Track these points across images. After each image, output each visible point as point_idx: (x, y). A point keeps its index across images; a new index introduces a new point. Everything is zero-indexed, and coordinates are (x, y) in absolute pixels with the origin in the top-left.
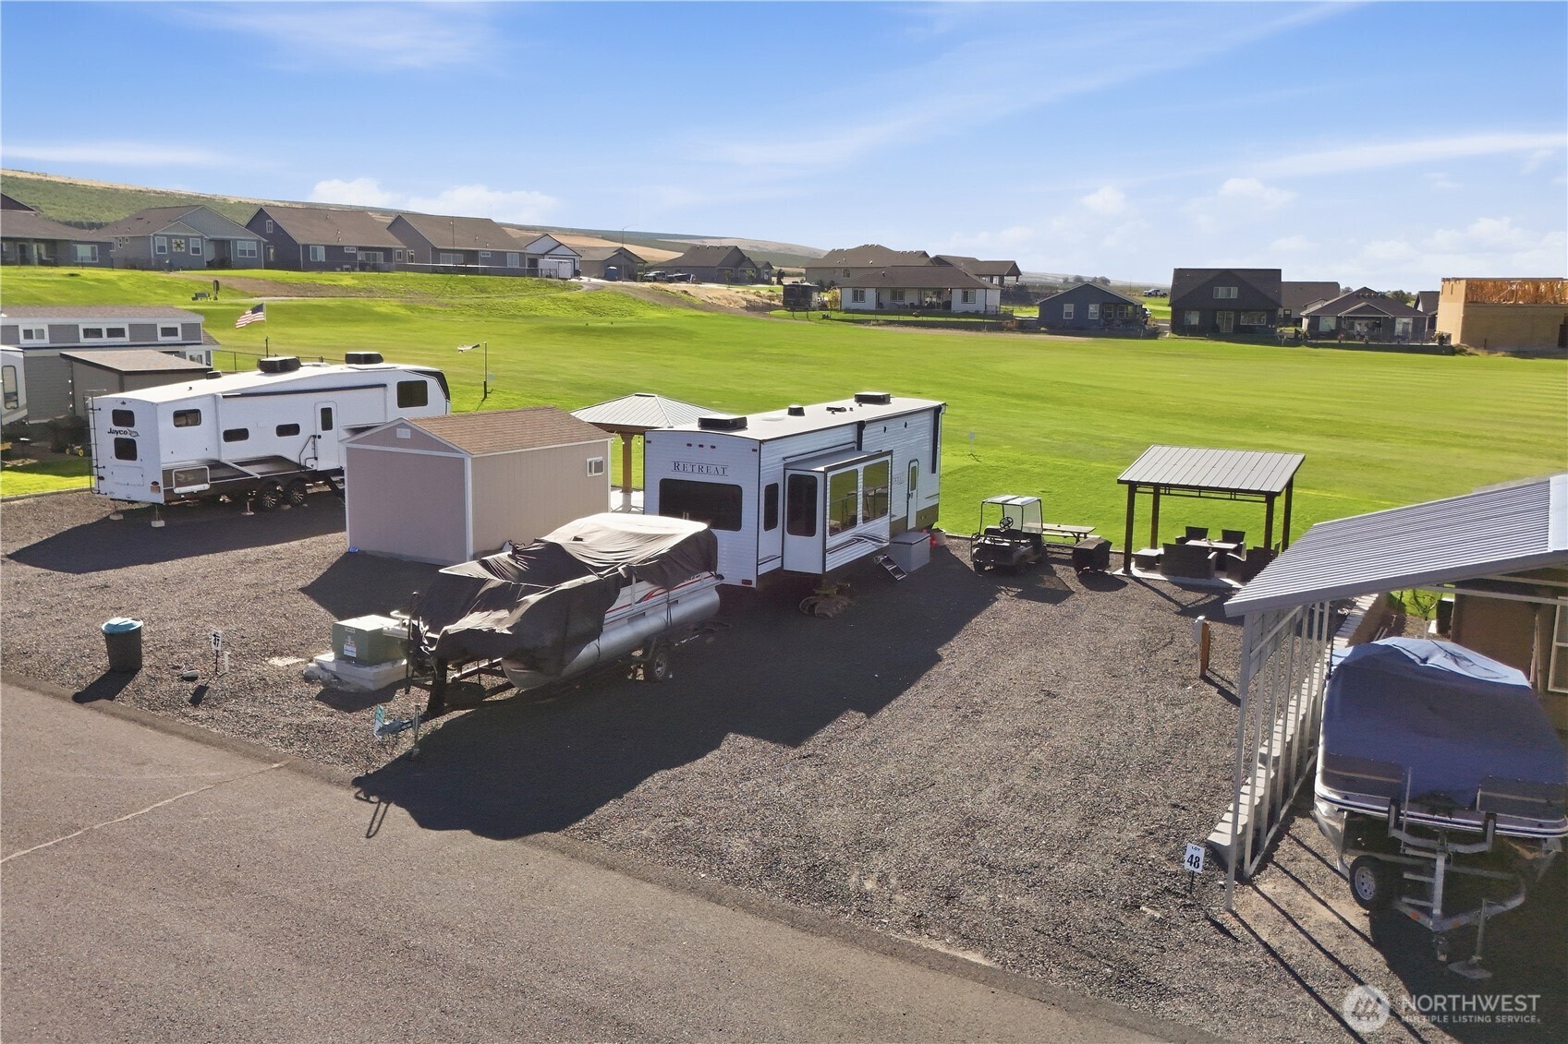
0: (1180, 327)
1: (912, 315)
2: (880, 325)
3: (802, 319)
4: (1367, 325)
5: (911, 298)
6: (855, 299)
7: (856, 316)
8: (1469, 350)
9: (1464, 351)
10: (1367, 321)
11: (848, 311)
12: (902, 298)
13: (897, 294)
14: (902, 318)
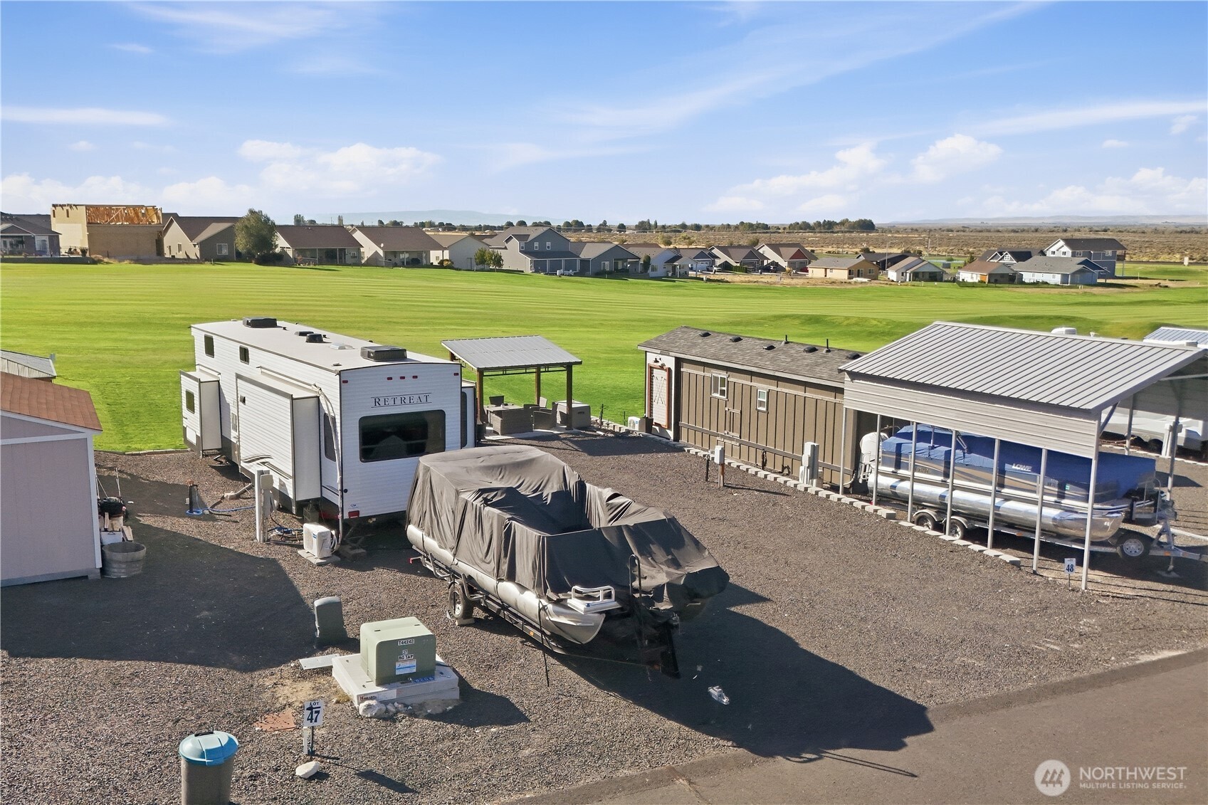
8: (103, 260)
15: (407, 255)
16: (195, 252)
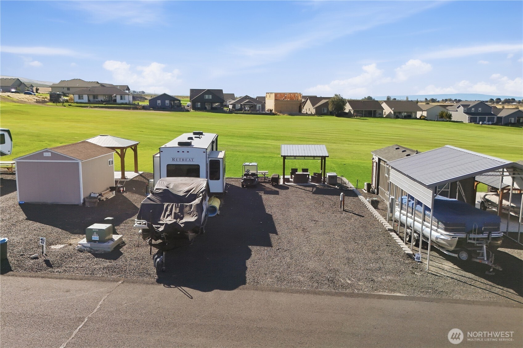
0: (195, 108)
1: (103, 104)
2: (92, 108)
3: (60, 106)
4: (249, 107)
5: (100, 98)
6: (79, 98)
7: (81, 105)
8: (278, 114)
9: (277, 114)
10: (249, 106)
11: (77, 103)
12: (97, 98)
13: (95, 97)
14: (100, 105)
15: (406, 114)
16: (313, 111)
